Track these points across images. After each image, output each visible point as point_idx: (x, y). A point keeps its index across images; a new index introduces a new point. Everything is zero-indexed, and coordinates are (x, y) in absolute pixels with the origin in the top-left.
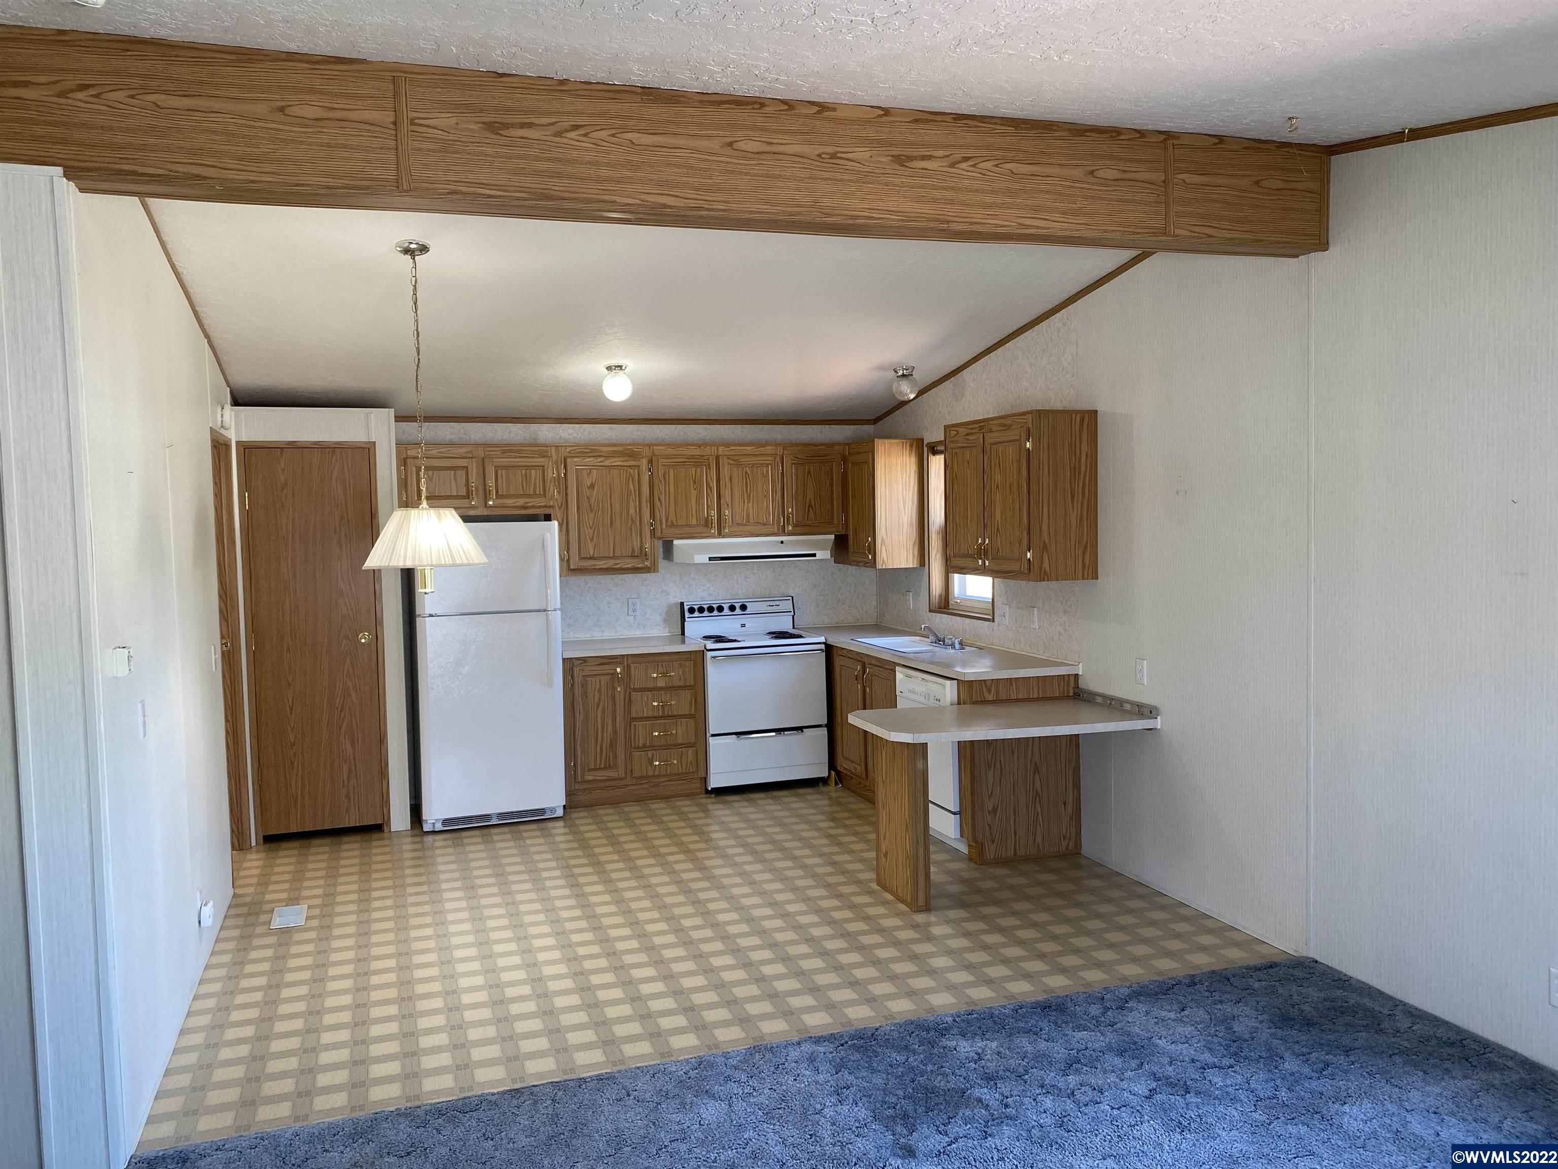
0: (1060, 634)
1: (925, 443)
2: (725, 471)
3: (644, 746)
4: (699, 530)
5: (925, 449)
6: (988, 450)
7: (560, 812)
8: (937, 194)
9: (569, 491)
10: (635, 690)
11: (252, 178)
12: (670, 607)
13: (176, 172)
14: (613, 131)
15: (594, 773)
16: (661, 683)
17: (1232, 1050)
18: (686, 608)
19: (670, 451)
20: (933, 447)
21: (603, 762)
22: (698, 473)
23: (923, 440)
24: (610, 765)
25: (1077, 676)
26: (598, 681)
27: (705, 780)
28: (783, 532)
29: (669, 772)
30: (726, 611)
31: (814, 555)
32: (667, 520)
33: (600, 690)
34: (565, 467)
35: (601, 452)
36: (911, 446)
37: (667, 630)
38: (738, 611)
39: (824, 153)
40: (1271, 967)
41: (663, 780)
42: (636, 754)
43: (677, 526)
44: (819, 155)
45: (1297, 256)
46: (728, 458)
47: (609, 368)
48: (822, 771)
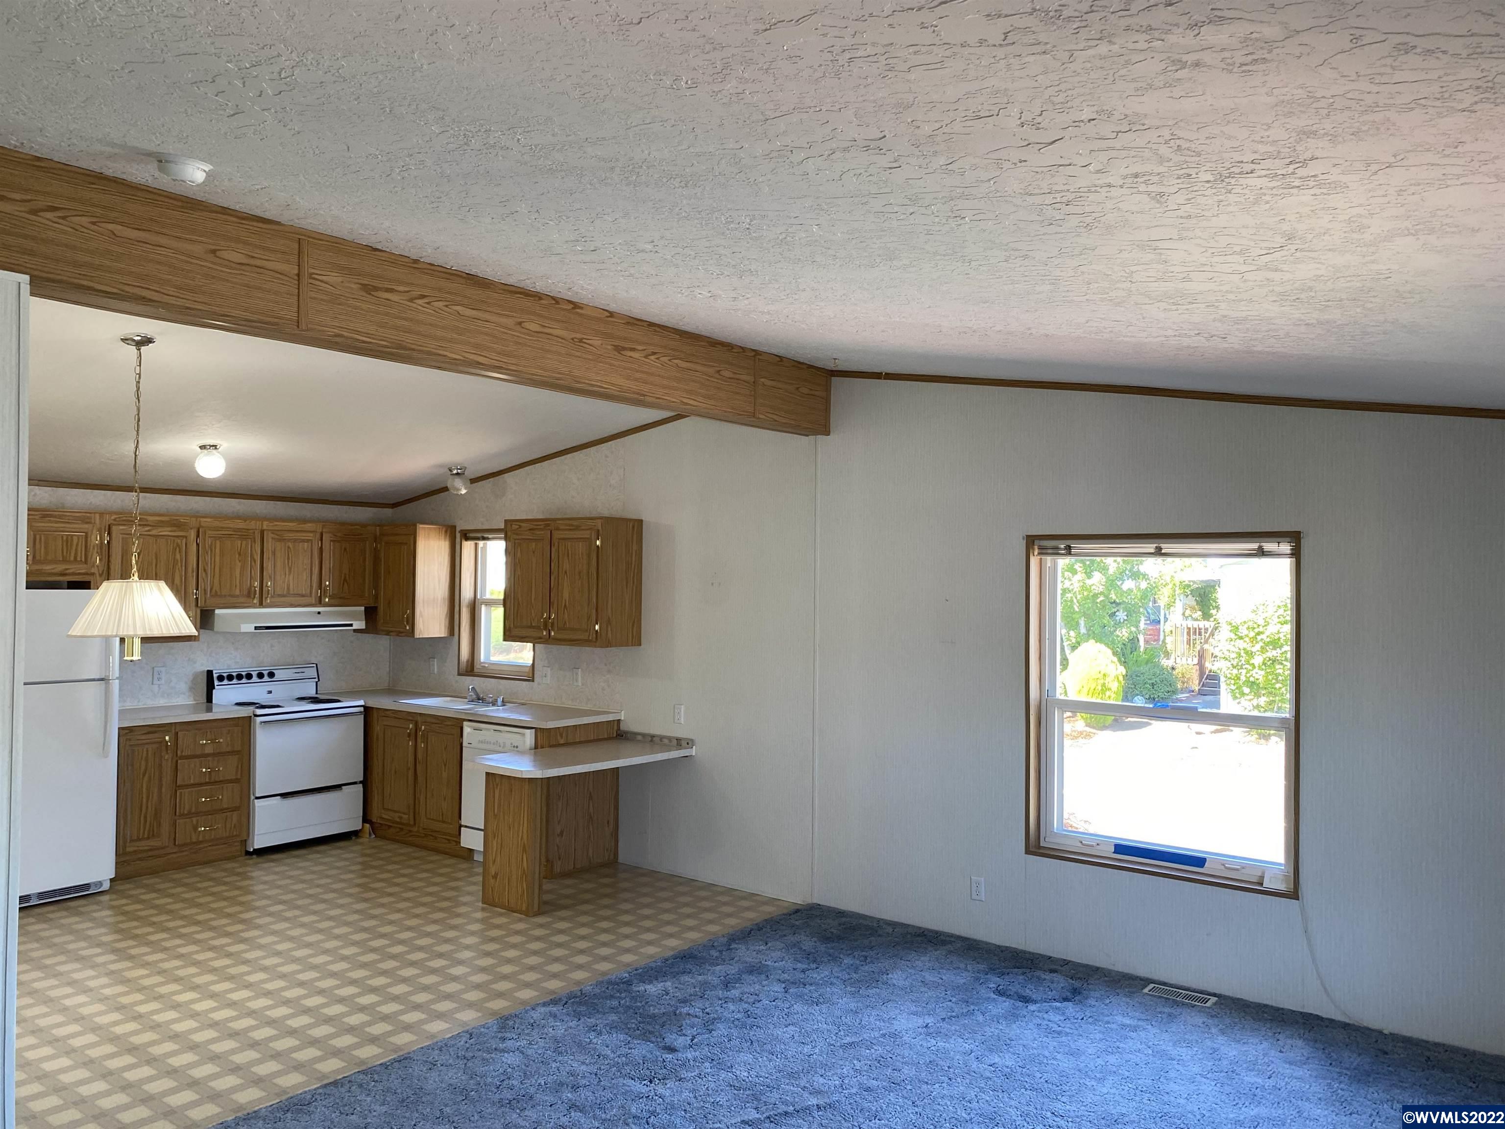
0: (603, 689)
1: (458, 529)
2: (269, 545)
3: (190, 813)
4: (242, 600)
5: (458, 535)
6: (556, 544)
7: (106, 886)
8: (638, 375)
9: (112, 559)
10: (182, 758)
11: (187, 305)
12: (196, 676)
13: (127, 292)
14: (447, 303)
15: (137, 844)
16: (209, 750)
17: (811, 959)
18: (215, 676)
19: (217, 524)
20: (466, 534)
21: (146, 832)
22: (243, 545)
23: (455, 527)
24: (153, 835)
25: (619, 721)
26: (145, 750)
27: (244, 842)
28: (320, 602)
29: (213, 837)
30: (255, 679)
31: (351, 625)
32: (211, 589)
33: (147, 760)
34: (109, 534)
35: (147, 521)
36: (446, 532)
37: (192, 699)
38: (266, 678)
39: (575, 338)
40: (796, 912)
41: (206, 845)
42: (180, 822)
43: (221, 596)
44: (573, 339)
45: (807, 435)
46: (273, 533)
47: (203, 447)
48: (357, 825)
